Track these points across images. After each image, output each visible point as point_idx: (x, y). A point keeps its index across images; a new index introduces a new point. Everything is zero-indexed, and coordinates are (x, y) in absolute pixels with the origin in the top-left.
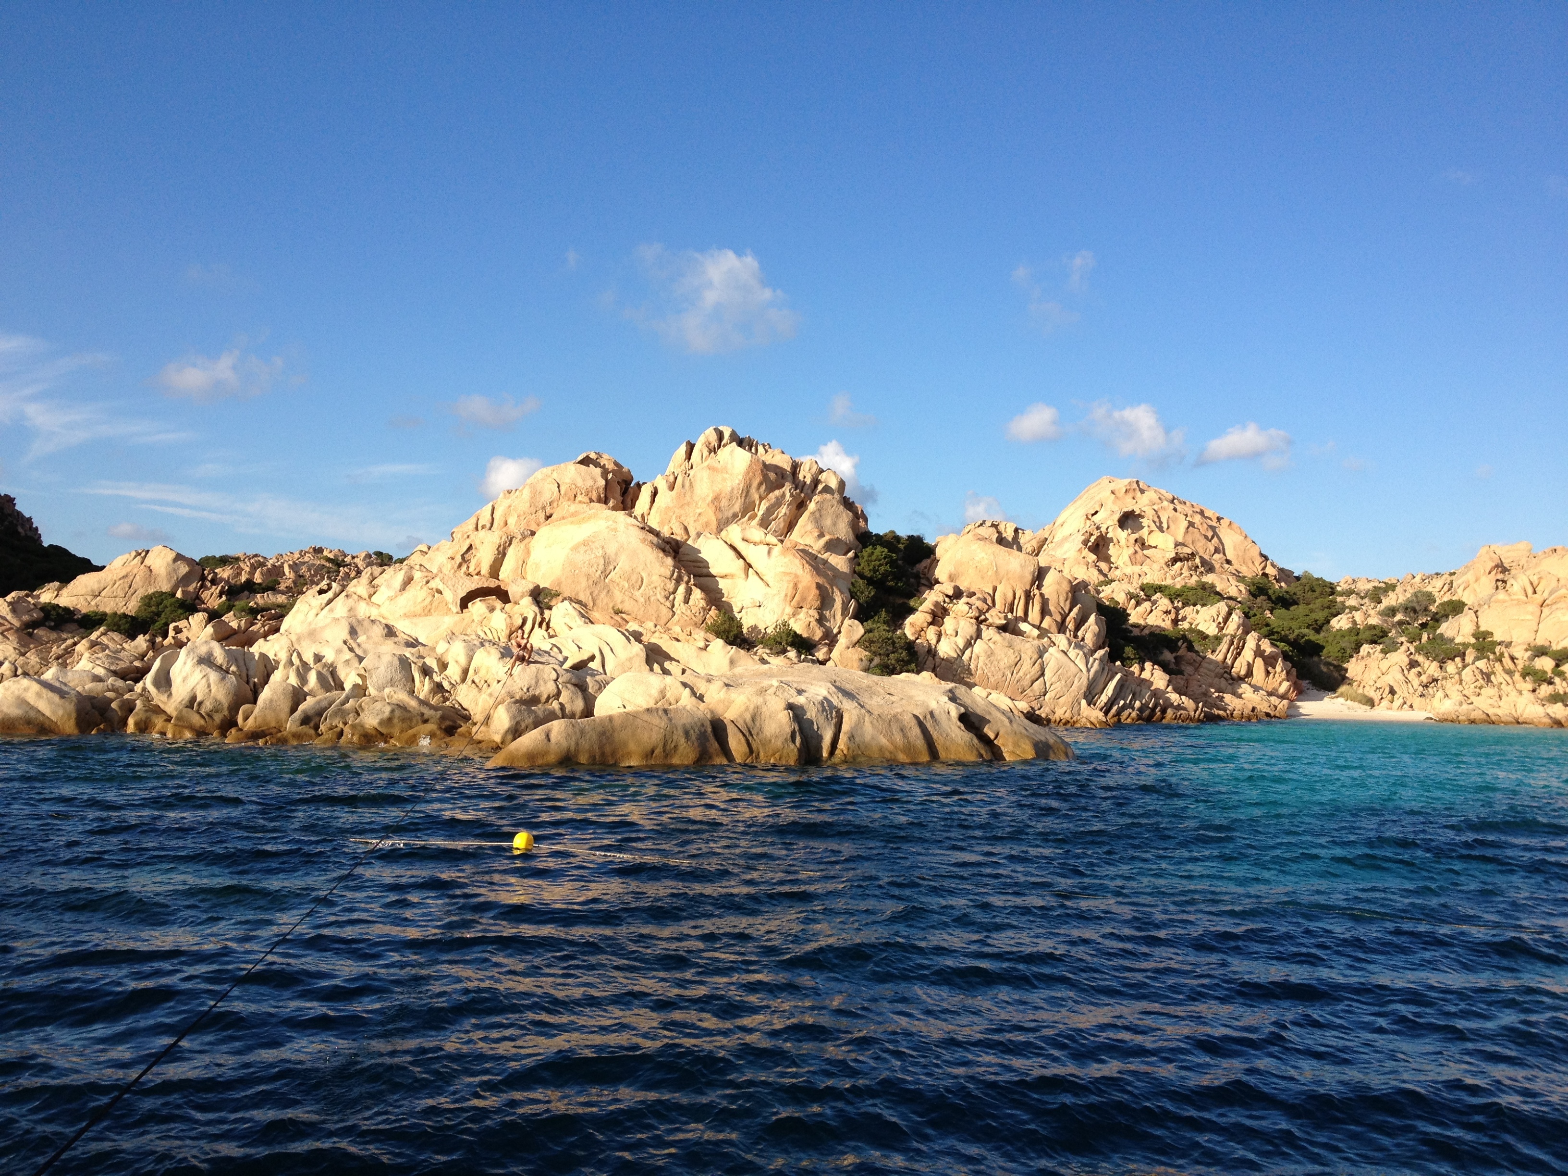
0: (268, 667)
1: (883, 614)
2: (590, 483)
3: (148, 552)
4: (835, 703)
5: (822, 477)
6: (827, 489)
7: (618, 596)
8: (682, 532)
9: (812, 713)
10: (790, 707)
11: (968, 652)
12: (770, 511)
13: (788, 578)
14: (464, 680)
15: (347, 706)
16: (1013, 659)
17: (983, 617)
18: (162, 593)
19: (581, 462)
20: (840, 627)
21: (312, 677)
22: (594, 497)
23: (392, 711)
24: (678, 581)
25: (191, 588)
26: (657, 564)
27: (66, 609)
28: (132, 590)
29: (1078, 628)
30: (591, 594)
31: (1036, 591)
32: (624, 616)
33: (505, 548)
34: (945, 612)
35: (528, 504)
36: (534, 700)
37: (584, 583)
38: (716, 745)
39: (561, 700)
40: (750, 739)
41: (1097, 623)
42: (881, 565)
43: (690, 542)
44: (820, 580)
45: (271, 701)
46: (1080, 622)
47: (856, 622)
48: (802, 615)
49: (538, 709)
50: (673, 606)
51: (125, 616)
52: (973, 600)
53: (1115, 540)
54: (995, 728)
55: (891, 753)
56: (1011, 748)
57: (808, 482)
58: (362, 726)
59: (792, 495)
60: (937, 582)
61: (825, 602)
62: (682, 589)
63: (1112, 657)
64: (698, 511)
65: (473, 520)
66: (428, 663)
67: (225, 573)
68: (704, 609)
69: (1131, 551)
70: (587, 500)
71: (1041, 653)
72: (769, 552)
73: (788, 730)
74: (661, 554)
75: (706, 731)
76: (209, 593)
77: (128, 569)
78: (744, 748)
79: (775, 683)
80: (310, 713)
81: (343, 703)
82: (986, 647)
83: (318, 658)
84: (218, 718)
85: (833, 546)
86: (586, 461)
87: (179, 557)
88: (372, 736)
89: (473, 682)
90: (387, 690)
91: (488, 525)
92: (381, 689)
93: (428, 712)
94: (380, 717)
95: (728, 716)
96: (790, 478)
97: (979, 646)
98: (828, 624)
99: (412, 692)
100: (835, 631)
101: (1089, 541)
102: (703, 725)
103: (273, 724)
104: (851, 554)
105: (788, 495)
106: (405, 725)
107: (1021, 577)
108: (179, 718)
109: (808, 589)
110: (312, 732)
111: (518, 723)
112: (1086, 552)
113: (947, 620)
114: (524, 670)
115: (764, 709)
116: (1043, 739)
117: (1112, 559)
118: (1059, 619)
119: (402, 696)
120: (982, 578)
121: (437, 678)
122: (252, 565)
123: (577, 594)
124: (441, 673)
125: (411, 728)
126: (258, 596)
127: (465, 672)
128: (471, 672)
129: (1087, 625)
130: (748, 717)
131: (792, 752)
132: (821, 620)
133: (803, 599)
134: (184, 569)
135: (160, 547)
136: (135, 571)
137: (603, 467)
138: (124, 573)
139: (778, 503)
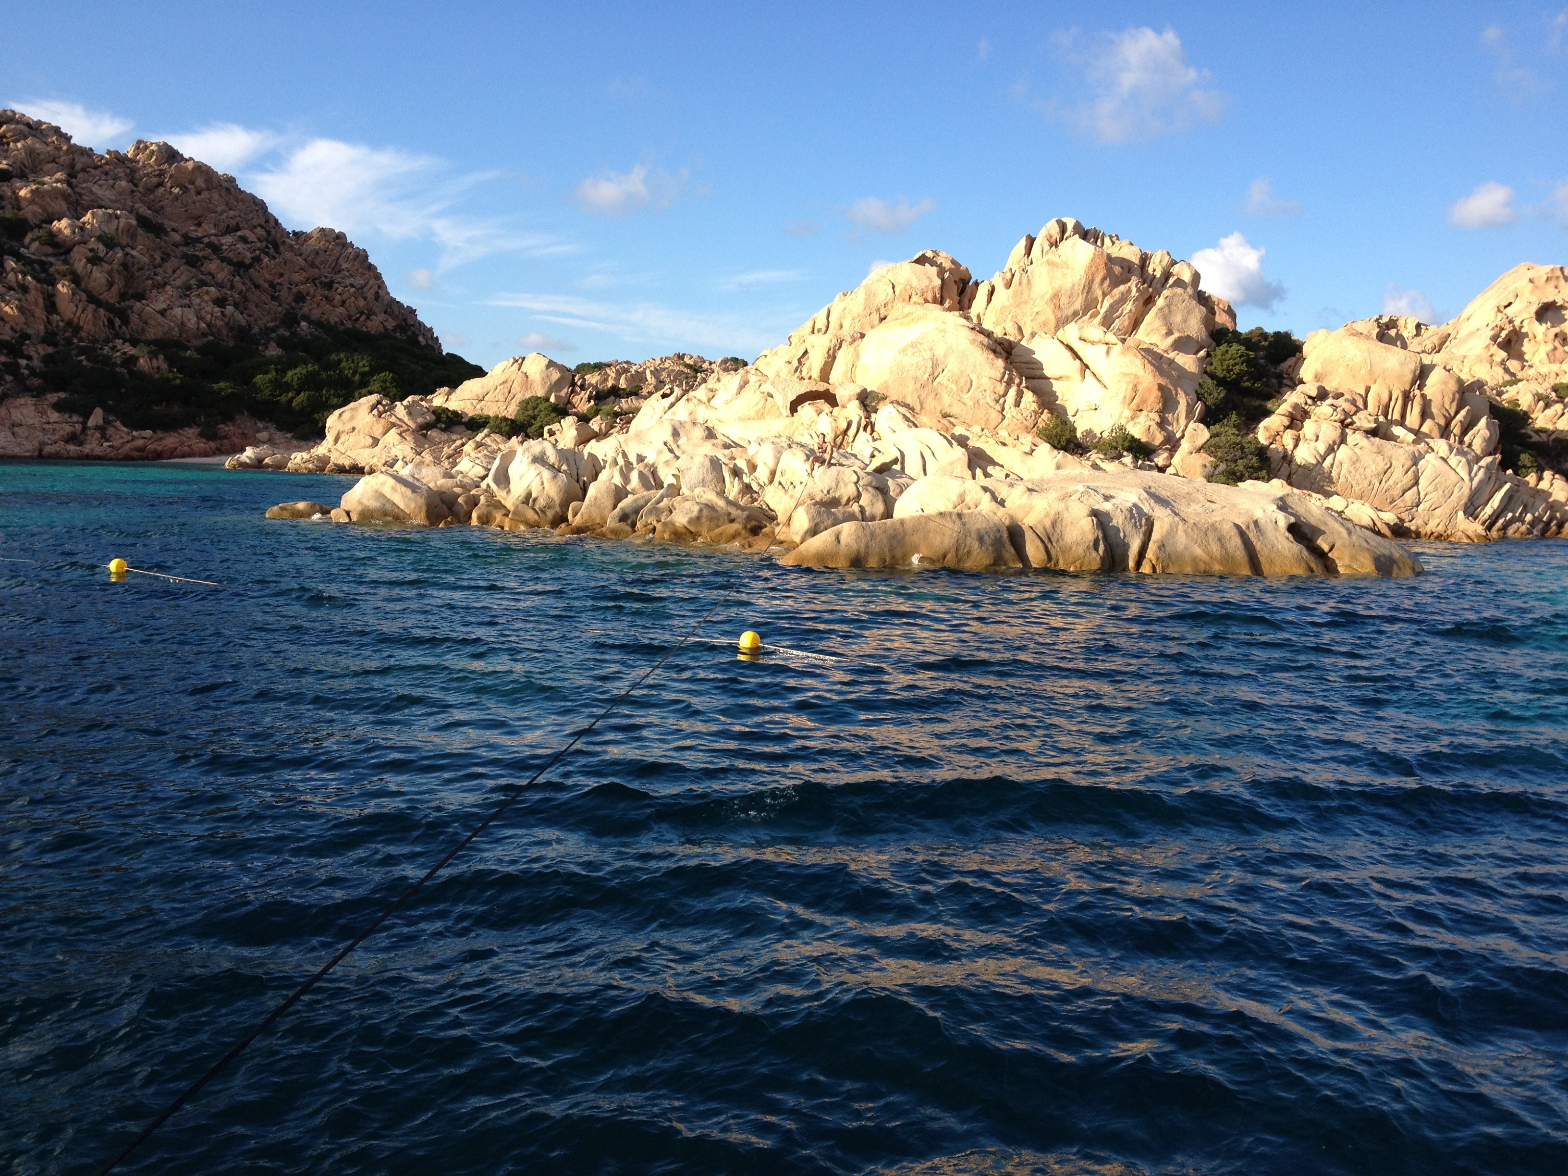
0: (596, 467)
1: (1234, 417)
2: (925, 283)
3: (524, 359)
4: (1146, 510)
5: (1175, 269)
6: (1179, 283)
7: (946, 399)
8: (1016, 332)
9: (1118, 521)
10: (1095, 513)
11: (1329, 459)
12: (1113, 308)
13: (1127, 379)
14: (771, 481)
15: (662, 505)
16: (1381, 466)
17: (1349, 420)
18: (538, 398)
19: (917, 261)
20: (1184, 431)
21: (634, 476)
22: (930, 298)
23: (701, 511)
24: (1009, 384)
25: (563, 393)
26: (987, 366)
27: (455, 413)
28: (511, 395)
29: (1464, 432)
30: (919, 397)
31: (1417, 392)
32: (952, 419)
33: (835, 352)
34: (1306, 414)
35: (862, 307)
36: (835, 502)
37: (911, 386)
38: (1012, 551)
39: (861, 502)
40: (1049, 545)
41: (1488, 426)
42: (1236, 364)
43: (1023, 343)
44: (1162, 381)
45: (596, 498)
46: (1467, 428)
47: (1201, 426)
48: (1142, 418)
49: (838, 511)
50: (1003, 409)
51: (505, 419)
52: (1340, 402)
53: (1531, 335)
54: (1330, 540)
55: (1205, 563)
56: (1347, 561)
57: (1158, 276)
58: (673, 524)
59: (1138, 290)
60: (1302, 382)
61: (1167, 403)
62: (1013, 391)
63: (1504, 465)
64: (1036, 310)
65: (810, 324)
66: (739, 465)
67: (593, 379)
68: (1036, 412)
69: (1550, 347)
70: (921, 300)
71: (1416, 460)
72: (1108, 352)
73: (1091, 538)
74: (992, 356)
75: (1001, 537)
76: (579, 397)
77: (507, 375)
78: (1042, 555)
79: (1081, 488)
80: (627, 511)
81: (658, 502)
82: (1350, 452)
83: (641, 459)
84: (550, 514)
85: (1181, 345)
86: (922, 260)
87: (551, 364)
88: (681, 534)
89: (780, 483)
90: (697, 491)
91: (824, 329)
92: (692, 489)
93: (734, 512)
94: (689, 516)
95: (1027, 521)
96: (1138, 271)
97: (1343, 452)
98: (1170, 428)
99: (721, 493)
100: (1178, 435)
101: (1499, 336)
102: (999, 531)
103: (598, 521)
104: (1202, 353)
105: (1134, 290)
106: (712, 524)
107: (1400, 377)
108: (515, 513)
109: (1149, 390)
110: (629, 529)
111: (816, 525)
112: (1494, 349)
113: (1307, 423)
114: (824, 472)
115: (1066, 515)
116: (1387, 552)
117: (1526, 357)
118: (1442, 422)
119: (710, 496)
120: (1354, 377)
121: (746, 480)
122: (617, 371)
123: (905, 397)
124: (751, 474)
125: (718, 527)
126: (623, 400)
127: (773, 473)
128: (778, 474)
129: (1476, 429)
130: (1048, 523)
131: (1094, 560)
132: (1162, 424)
133: (1144, 401)
134: (556, 375)
135: (535, 354)
136: (513, 377)
137: (940, 266)
138: (503, 379)
139: (1123, 299)
